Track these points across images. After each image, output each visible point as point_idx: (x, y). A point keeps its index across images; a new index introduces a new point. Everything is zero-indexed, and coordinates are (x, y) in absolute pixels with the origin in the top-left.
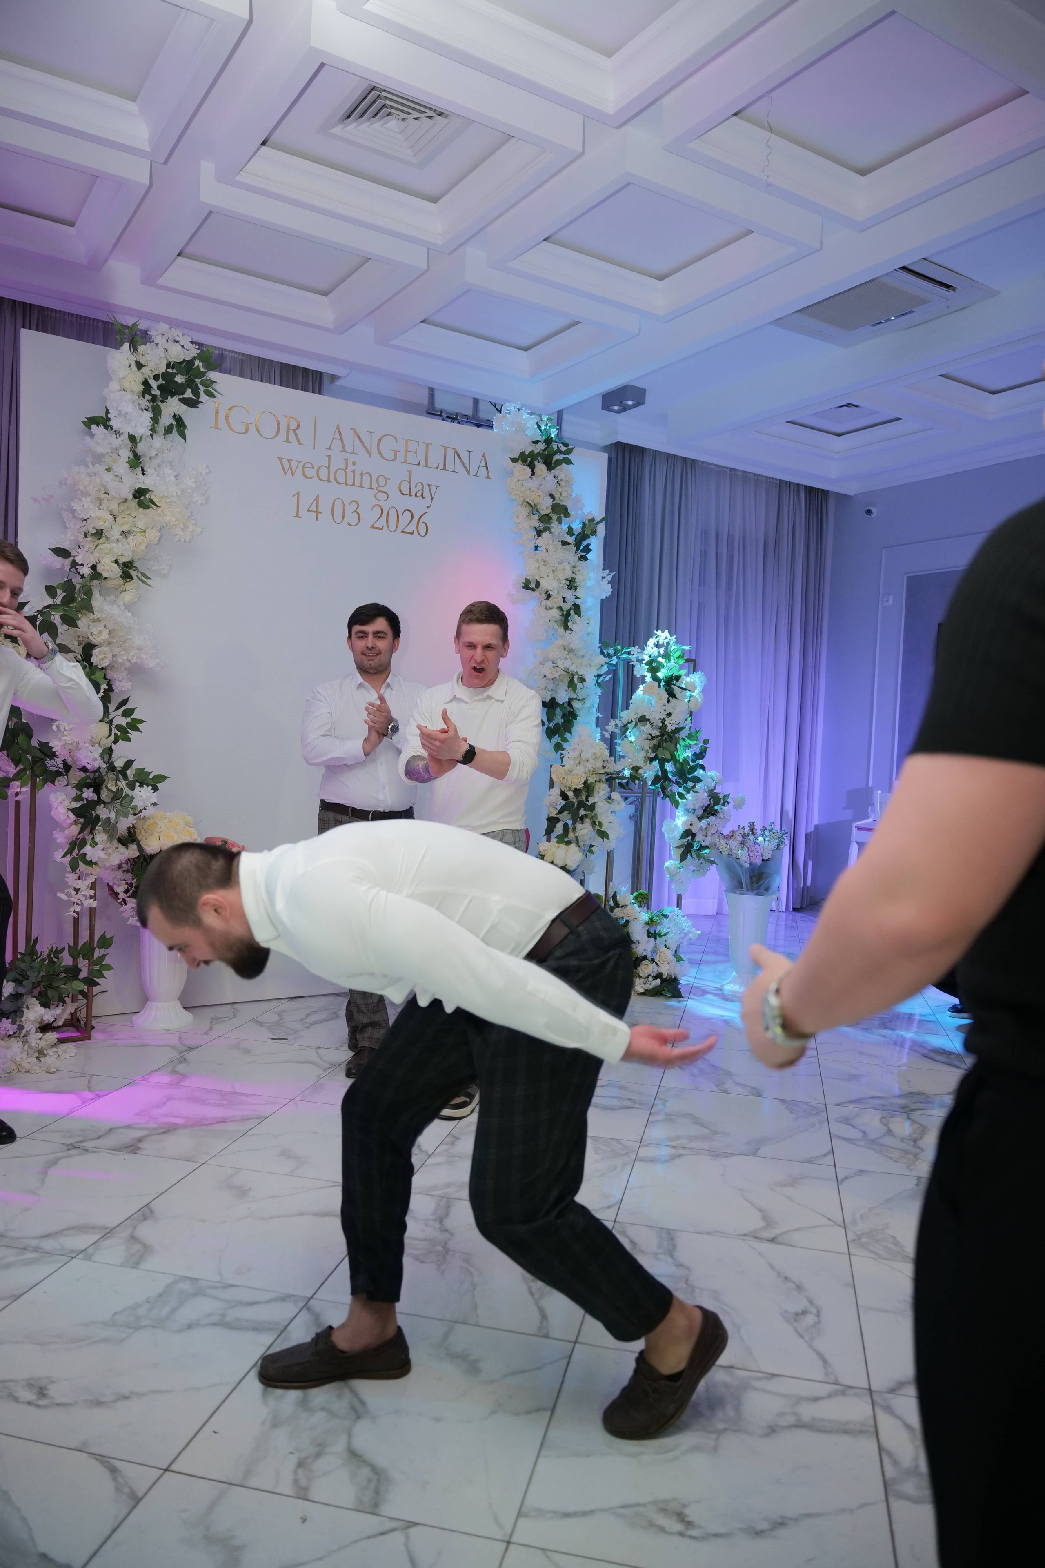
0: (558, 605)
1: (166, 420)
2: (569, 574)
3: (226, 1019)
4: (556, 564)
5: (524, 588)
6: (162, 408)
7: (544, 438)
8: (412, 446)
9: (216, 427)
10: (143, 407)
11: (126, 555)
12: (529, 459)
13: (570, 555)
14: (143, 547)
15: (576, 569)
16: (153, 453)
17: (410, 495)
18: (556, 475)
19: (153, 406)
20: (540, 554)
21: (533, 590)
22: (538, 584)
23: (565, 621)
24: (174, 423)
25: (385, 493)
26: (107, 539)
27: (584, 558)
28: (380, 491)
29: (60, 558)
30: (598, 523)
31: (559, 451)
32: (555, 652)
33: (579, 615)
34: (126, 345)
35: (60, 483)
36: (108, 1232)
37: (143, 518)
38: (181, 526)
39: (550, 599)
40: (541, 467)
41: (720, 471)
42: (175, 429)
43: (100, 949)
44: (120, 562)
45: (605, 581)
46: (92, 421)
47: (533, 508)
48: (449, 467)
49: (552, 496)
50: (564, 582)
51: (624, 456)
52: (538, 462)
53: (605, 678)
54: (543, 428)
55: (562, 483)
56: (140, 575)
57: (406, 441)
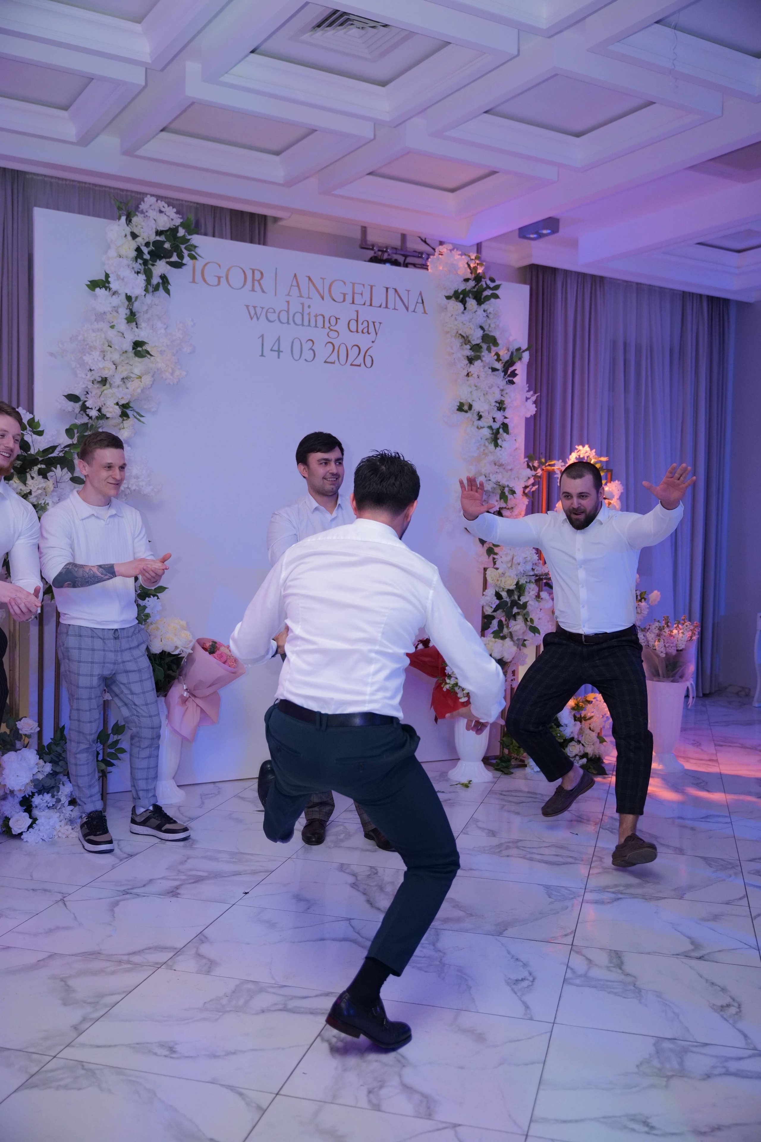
0: (489, 425)
1: (156, 280)
2: (498, 397)
3: (212, 795)
4: (487, 389)
5: (458, 410)
6: (152, 270)
7: (473, 276)
8: (358, 289)
9: (194, 281)
10: (136, 270)
11: (125, 398)
12: (461, 296)
13: (499, 380)
14: (139, 391)
15: (504, 392)
16: (145, 308)
17: (357, 332)
18: (486, 309)
19: (145, 269)
20: (472, 380)
21: (466, 412)
22: (470, 407)
23: (495, 439)
24: (161, 281)
25: (336, 331)
26: (111, 385)
27: (512, 382)
28: (331, 330)
29: (72, 403)
30: (524, 351)
31: (488, 287)
32: (486, 467)
33: (507, 433)
34: (123, 218)
35: (71, 339)
36: (178, 952)
37: (138, 366)
38: (170, 371)
39: (482, 419)
40: (471, 303)
41: (627, 286)
42: (161, 286)
43: (114, 735)
44: (120, 404)
45: (530, 402)
46: (94, 285)
47: (465, 339)
48: (391, 305)
49: (482, 328)
50: (494, 404)
51: (537, 277)
52: (469, 298)
53: (531, 489)
54: (472, 265)
55: (491, 316)
56: (135, 414)
57: (353, 284)
